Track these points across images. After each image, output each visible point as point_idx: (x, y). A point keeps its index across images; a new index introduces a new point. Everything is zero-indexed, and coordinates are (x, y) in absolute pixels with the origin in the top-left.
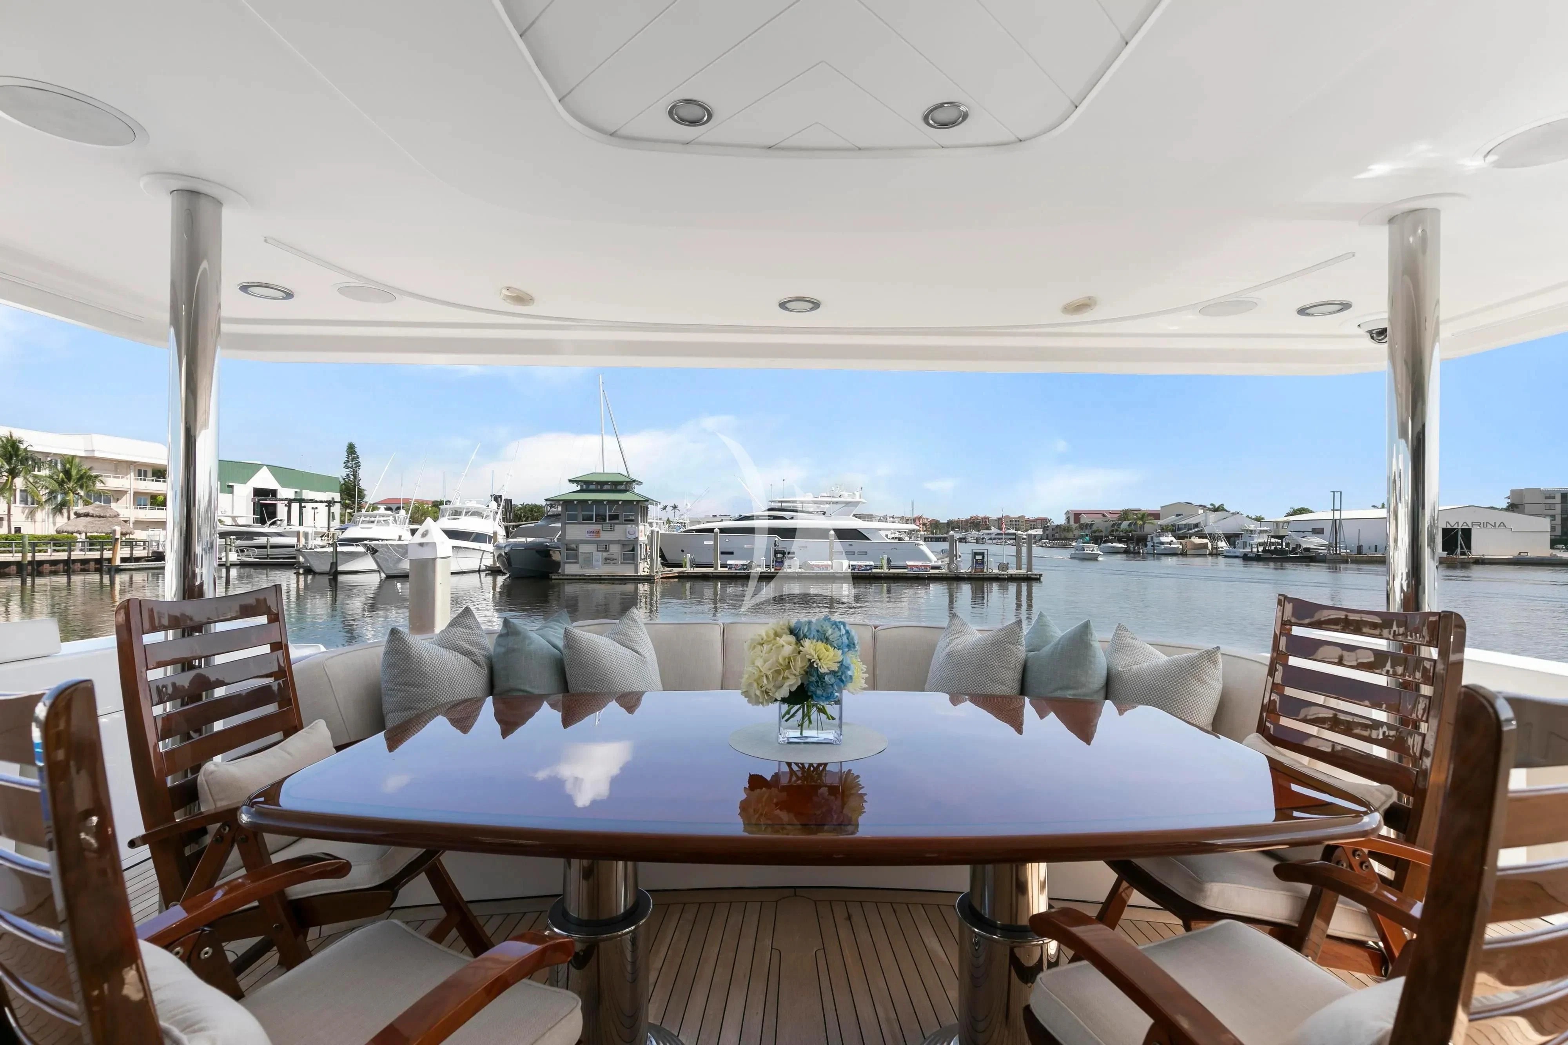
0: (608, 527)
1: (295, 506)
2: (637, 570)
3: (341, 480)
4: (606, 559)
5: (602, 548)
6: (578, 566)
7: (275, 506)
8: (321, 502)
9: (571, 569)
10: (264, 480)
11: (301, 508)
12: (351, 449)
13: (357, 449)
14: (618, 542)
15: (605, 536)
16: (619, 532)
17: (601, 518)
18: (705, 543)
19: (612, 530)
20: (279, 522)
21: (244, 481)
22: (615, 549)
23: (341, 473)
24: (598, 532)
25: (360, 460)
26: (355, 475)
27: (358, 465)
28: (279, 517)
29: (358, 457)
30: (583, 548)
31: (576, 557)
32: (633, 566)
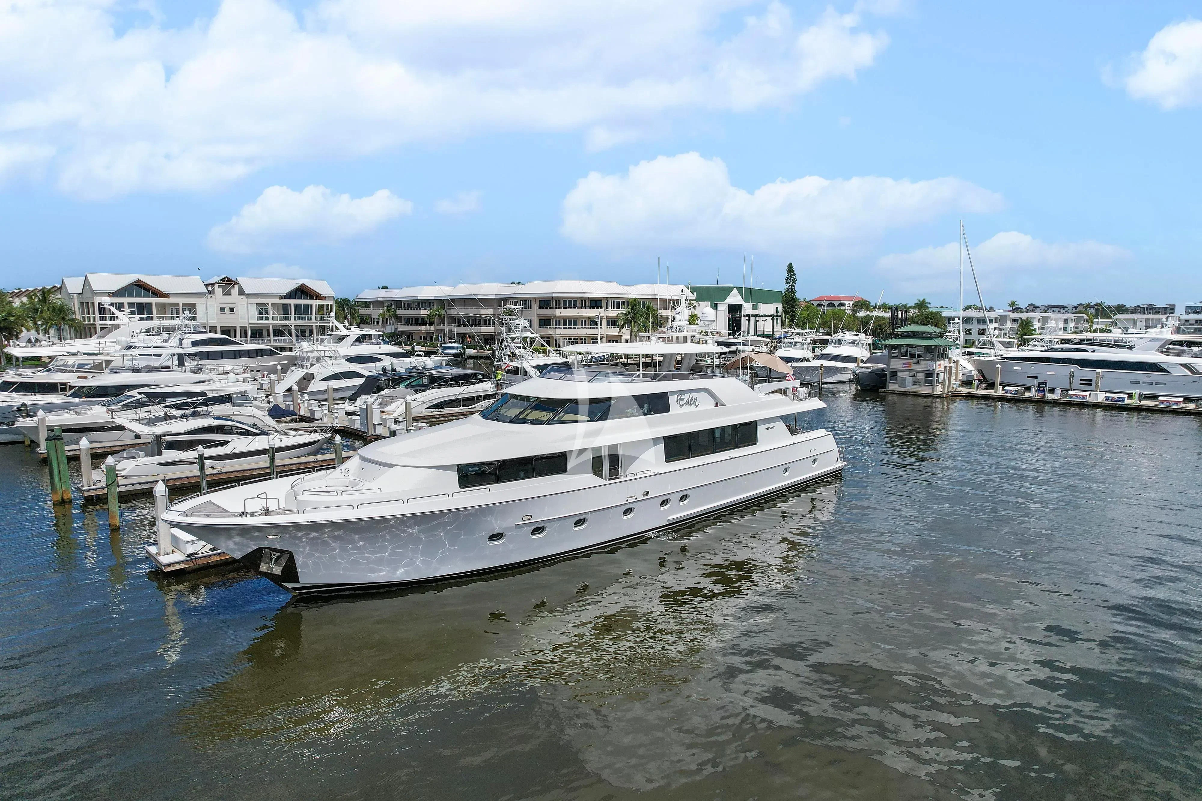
0: (916, 361)
1: (752, 319)
2: (933, 391)
3: (783, 292)
4: (914, 382)
5: (912, 375)
6: (897, 385)
7: (740, 319)
8: (768, 316)
9: (893, 387)
10: (735, 298)
11: (756, 321)
12: (790, 268)
13: (794, 268)
14: (922, 371)
15: (914, 367)
16: (924, 365)
17: (912, 356)
18: (1015, 368)
19: (919, 364)
20: (742, 334)
21: (723, 300)
22: (920, 376)
23: (782, 287)
24: (910, 365)
25: (796, 276)
26: (792, 290)
27: (795, 281)
28: (743, 329)
29: (795, 274)
30: (900, 374)
31: (896, 379)
32: (931, 388)
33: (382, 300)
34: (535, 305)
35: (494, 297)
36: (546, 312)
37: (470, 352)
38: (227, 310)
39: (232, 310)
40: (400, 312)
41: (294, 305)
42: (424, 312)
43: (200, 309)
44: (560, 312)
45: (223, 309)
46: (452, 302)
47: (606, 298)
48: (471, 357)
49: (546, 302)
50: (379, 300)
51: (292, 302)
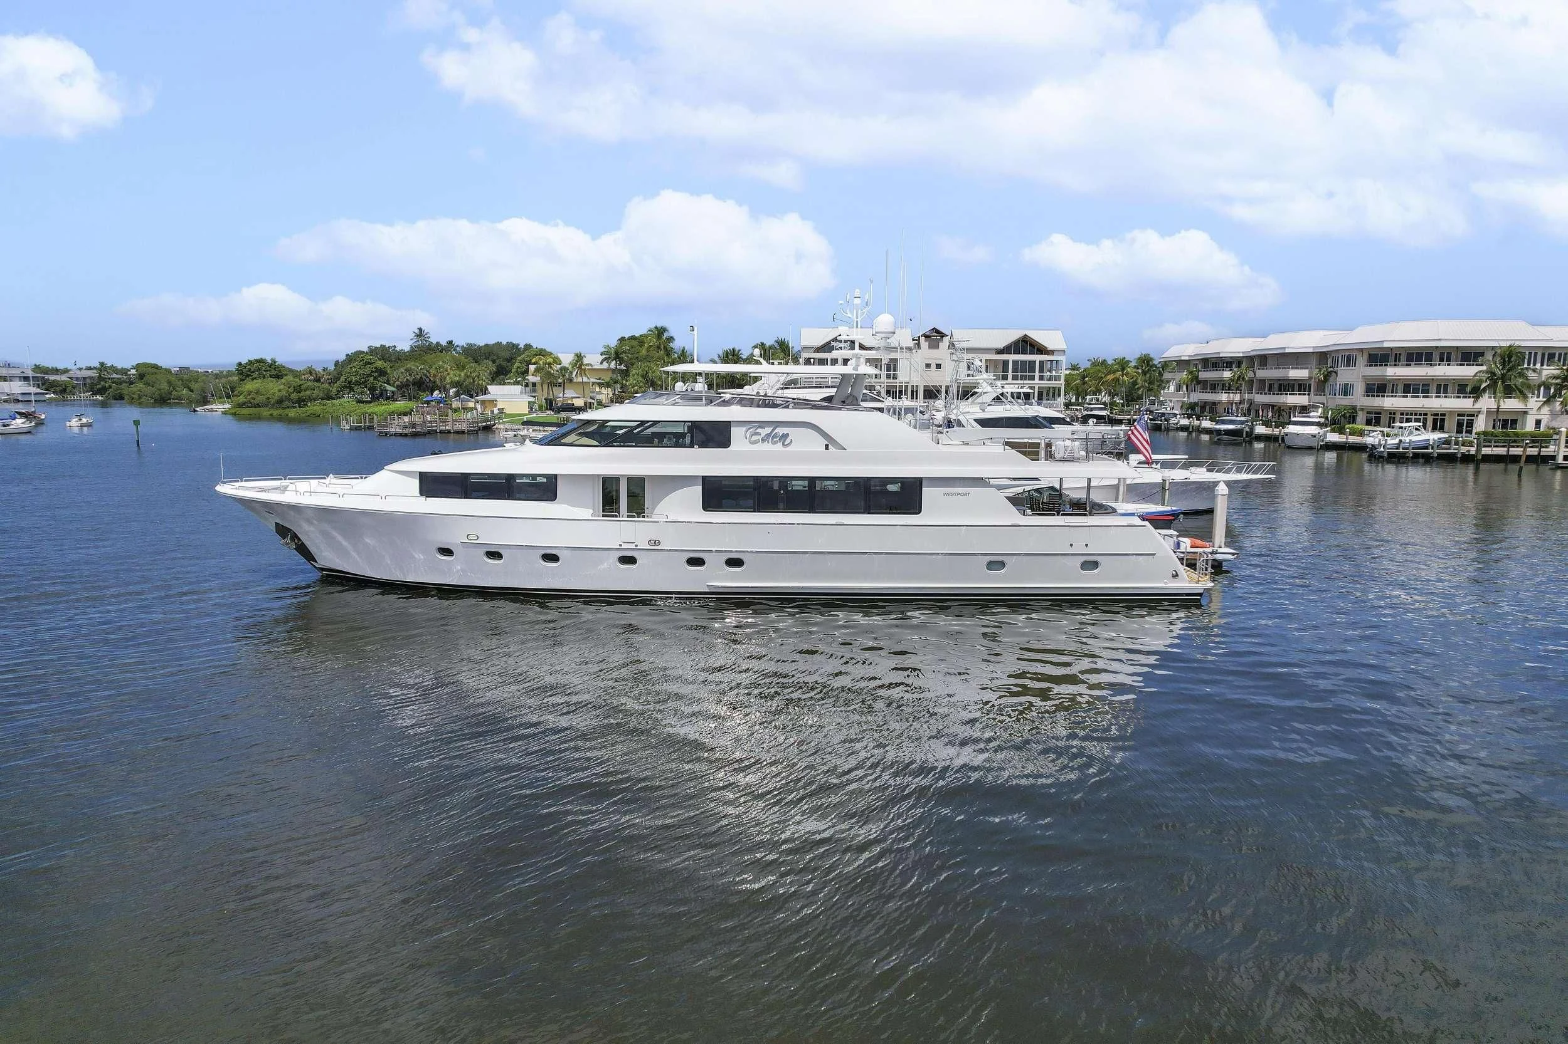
33: (1187, 358)
34: (1362, 361)
35: (1311, 350)
36: (1376, 372)
37: (1260, 430)
38: (933, 366)
39: (938, 366)
40: (1204, 375)
41: (1013, 361)
42: (1227, 375)
43: (903, 365)
44: (1392, 372)
45: (928, 366)
46: (1263, 359)
47: (1493, 348)
48: (1260, 438)
49: (1380, 356)
50: (1183, 358)
51: (1011, 358)
